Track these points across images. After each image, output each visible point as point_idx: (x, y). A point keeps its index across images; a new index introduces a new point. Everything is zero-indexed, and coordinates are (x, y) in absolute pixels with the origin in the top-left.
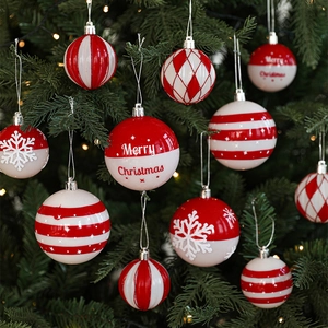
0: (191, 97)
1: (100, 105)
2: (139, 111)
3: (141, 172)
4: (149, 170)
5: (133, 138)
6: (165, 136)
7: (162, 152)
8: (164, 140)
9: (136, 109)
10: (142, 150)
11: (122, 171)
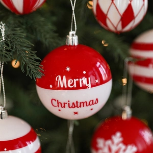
0: (124, 26)
1: (31, 30)
2: (73, 39)
3: (75, 105)
4: (84, 104)
5: (68, 69)
6: (98, 64)
7: (97, 85)
8: (97, 69)
9: (70, 37)
10: (78, 83)
11: (55, 103)
